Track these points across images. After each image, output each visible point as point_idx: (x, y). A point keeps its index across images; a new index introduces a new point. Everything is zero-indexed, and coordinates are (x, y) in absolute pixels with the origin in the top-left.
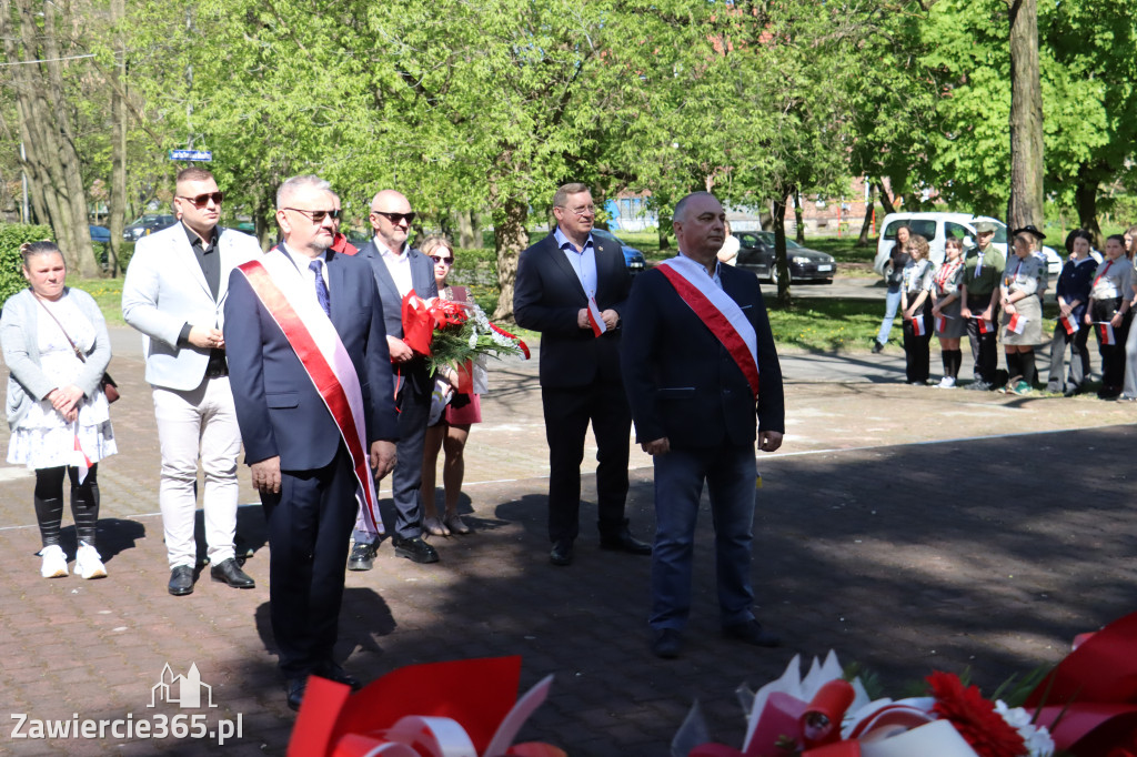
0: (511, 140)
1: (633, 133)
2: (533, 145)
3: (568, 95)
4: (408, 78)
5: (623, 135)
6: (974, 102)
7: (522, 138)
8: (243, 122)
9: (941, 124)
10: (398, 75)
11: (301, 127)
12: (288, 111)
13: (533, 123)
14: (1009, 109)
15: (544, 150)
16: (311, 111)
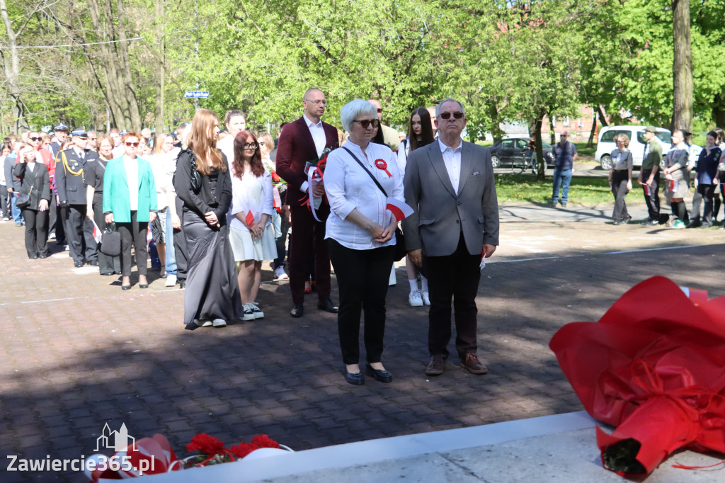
0: (380, 83)
1: (450, 78)
2: (393, 86)
3: (414, 57)
4: (320, 47)
5: (444, 80)
6: (652, 59)
7: (386, 83)
8: (227, 75)
9: (633, 73)
10: (315, 45)
11: (260, 77)
12: (252, 68)
13: (393, 73)
14: (672, 63)
15: (399, 89)
16: (265, 67)
